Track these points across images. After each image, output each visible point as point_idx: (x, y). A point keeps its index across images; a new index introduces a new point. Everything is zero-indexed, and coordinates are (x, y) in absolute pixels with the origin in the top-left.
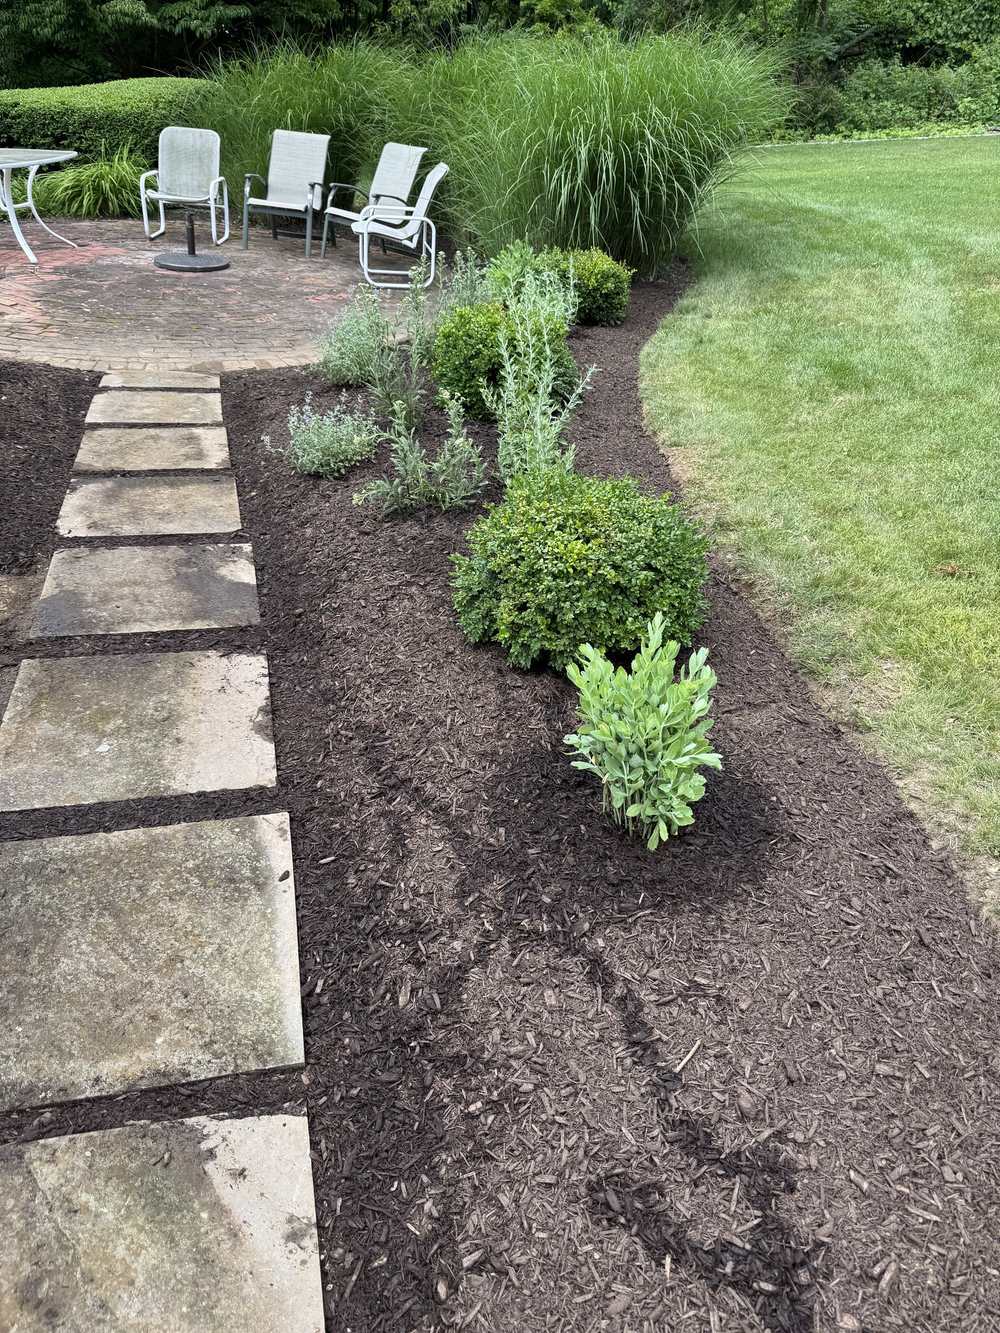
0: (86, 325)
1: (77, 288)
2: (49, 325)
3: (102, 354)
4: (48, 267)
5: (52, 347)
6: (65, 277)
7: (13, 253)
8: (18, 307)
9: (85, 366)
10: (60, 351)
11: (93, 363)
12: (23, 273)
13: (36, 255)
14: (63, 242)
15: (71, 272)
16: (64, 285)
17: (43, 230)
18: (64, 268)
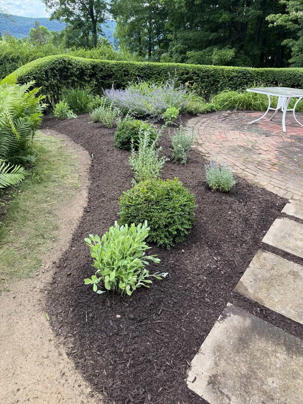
0: (292, 168)
1: (296, 147)
2: (276, 164)
3: (292, 187)
4: (289, 135)
5: (271, 177)
6: (294, 141)
7: (279, 126)
8: (268, 152)
9: (281, 193)
10: (274, 180)
11: (285, 192)
12: (278, 136)
13: (286, 129)
14: (299, 124)
15: (297, 139)
16: (291, 145)
17: (294, 118)
18: (295, 136)
